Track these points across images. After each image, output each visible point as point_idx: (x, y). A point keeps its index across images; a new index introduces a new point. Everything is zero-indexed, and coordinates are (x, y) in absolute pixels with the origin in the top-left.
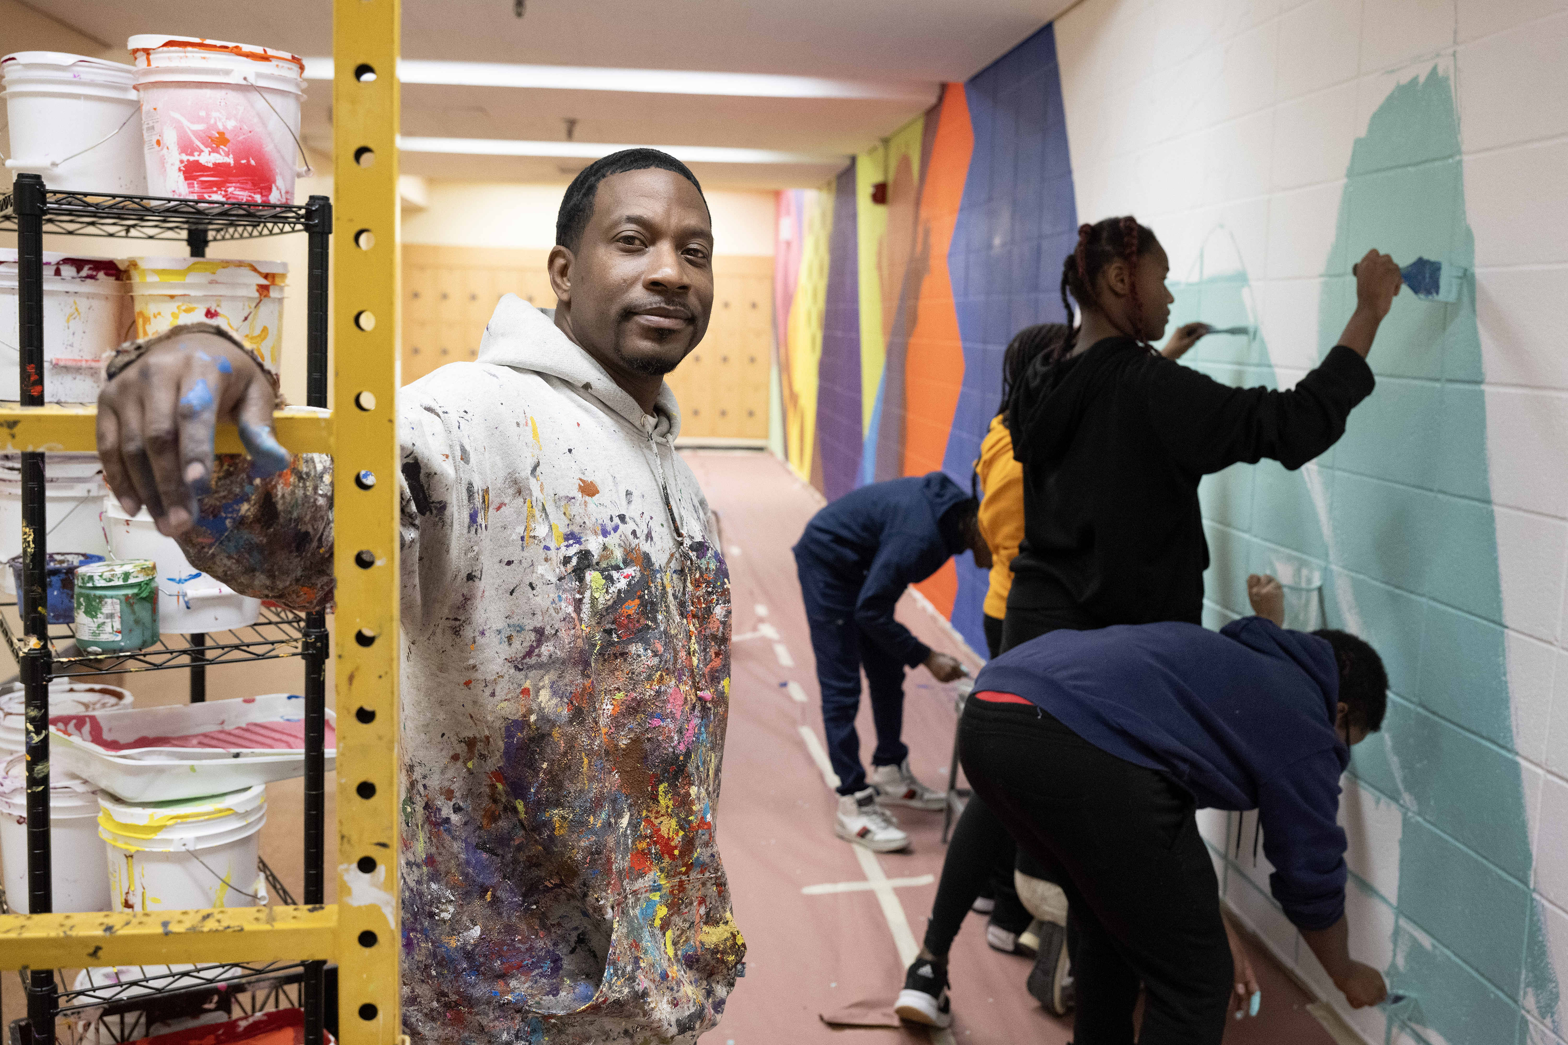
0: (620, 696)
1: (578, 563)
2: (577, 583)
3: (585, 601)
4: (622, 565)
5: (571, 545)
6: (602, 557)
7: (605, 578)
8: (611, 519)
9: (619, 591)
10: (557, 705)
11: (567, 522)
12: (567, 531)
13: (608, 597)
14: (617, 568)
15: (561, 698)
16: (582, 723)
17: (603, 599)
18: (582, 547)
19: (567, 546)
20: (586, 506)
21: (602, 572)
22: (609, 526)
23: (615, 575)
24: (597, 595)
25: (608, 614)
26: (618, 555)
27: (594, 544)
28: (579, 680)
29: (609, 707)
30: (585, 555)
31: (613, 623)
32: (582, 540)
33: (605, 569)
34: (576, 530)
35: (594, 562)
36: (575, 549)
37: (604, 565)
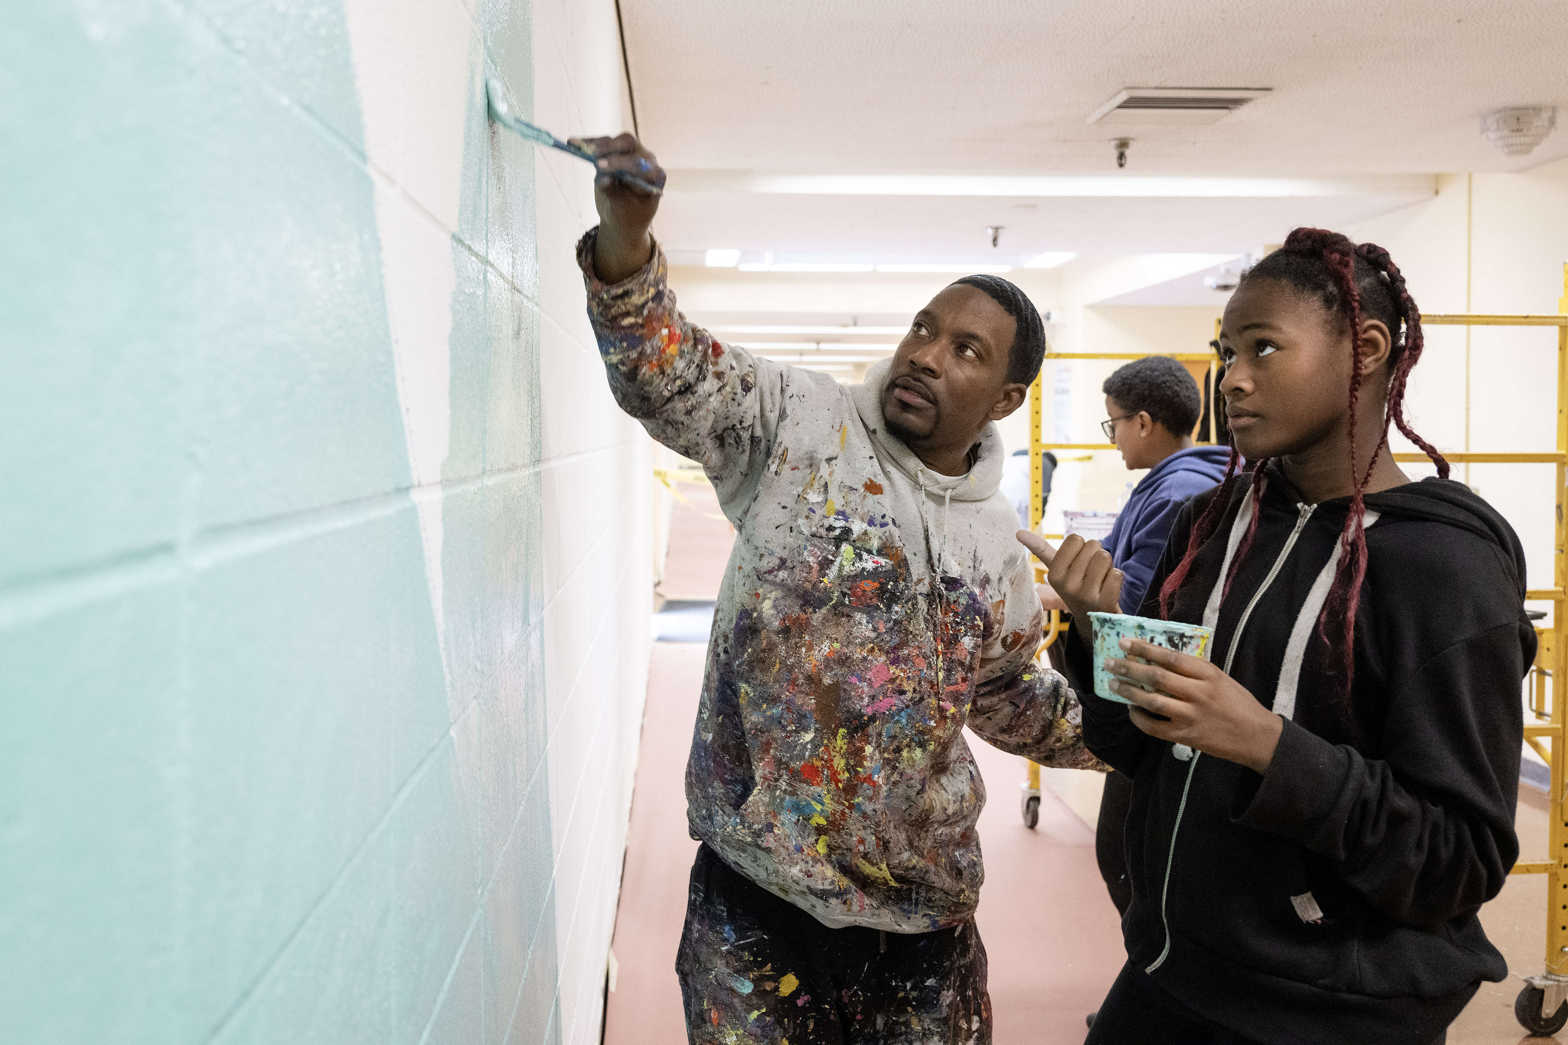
0: (837, 646)
1: (840, 534)
2: (834, 548)
3: (835, 563)
4: (875, 552)
5: (840, 520)
6: (859, 538)
7: (856, 554)
8: (883, 517)
9: (864, 569)
10: (772, 615)
11: (843, 503)
12: (841, 509)
13: (853, 569)
14: (869, 552)
15: (778, 613)
16: (786, 639)
17: (848, 569)
18: (847, 525)
19: (836, 519)
20: (864, 499)
21: (855, 548)
22: (878, 520)
23: (865, 556)
24: (845, 563)
25: (848, 581)
26: (875, 544)
27: (858, 527)
28: (797, 609)
29: (826, 648)
30: (847, 531)
31: (849, 589)
32: (850, 520)
33: (858, 548)
34: (848, 511)
35: (852, 539)
36: (842, 523)
37: (859, 544)
